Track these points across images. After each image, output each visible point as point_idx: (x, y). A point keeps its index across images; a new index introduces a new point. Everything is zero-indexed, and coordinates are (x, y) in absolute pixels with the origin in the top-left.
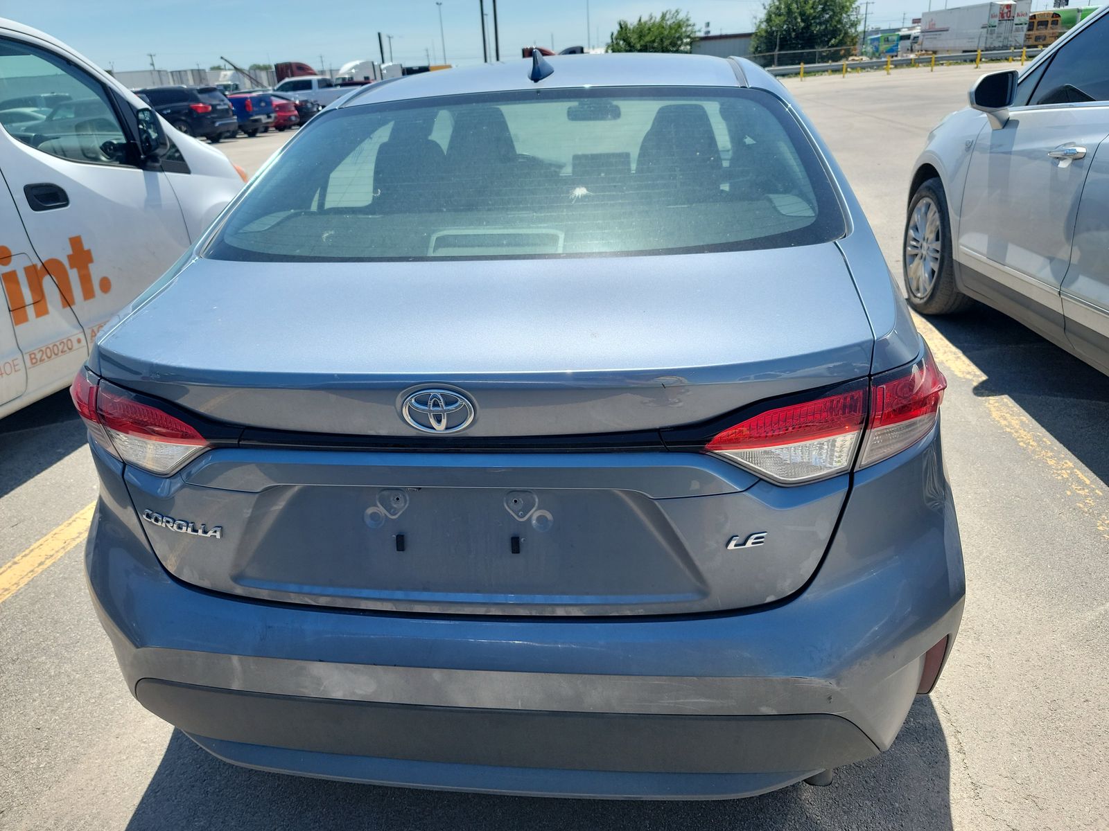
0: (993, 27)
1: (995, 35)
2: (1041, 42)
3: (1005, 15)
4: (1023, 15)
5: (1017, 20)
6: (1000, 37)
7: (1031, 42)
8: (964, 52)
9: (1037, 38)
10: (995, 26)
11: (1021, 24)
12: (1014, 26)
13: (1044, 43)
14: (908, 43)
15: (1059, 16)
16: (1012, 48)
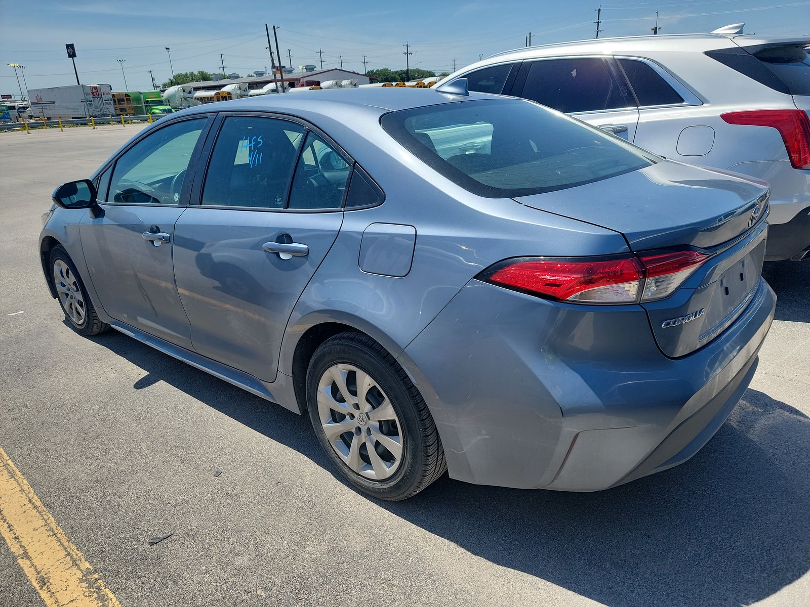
0: (90, 101)
1: (93, 107)
2: (124, 112)
3: (95, 94)
4: (107, 94)
5: (104, 97)
6: (97, 108)
7: (118, 112)
8: (73, 118)
9: (121, 110)
10: (91, 101)
11: (108, 100)
12: (104, 102)
13: (126, 113)
14: (15, 112)
15: (130, 96)
16: (110, 116)
